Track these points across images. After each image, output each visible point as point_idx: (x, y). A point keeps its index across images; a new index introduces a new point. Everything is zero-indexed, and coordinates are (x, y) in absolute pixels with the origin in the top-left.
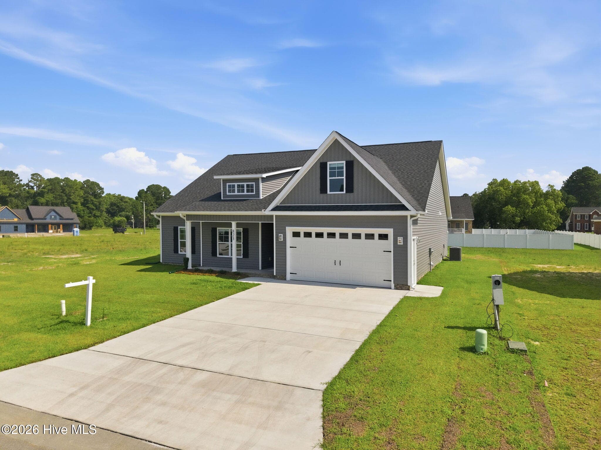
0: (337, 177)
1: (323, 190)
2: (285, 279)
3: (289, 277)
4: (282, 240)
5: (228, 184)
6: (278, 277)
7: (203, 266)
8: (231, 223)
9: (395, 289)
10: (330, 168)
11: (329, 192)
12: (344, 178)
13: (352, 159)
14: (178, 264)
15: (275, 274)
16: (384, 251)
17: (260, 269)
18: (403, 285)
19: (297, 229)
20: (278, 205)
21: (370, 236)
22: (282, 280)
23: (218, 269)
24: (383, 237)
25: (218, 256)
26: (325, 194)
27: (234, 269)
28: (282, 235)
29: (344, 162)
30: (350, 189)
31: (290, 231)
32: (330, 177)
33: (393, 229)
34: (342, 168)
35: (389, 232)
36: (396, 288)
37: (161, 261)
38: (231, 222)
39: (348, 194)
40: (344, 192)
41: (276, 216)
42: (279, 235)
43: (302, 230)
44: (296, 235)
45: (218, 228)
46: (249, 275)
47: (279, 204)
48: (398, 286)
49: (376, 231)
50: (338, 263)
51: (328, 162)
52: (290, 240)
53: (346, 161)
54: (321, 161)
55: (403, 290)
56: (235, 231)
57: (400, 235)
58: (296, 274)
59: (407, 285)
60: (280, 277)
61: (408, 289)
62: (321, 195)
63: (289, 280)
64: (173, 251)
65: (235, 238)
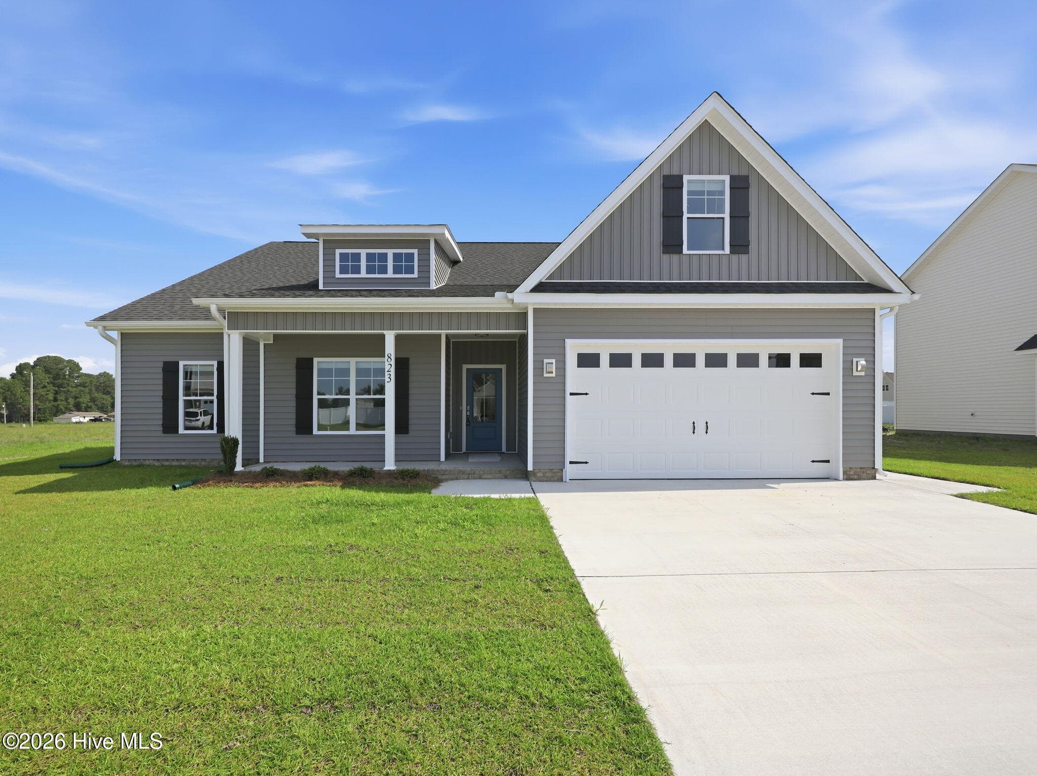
0: (708, 213)
1: (672, 244)
2: (561, 480)
3: (570, 471)
4: (554, 375)
5: (338, 251)
6: (540, 475)
7: (266, 462)
8: (383, 336)
9: (844, 479)
10: (690, 193)
11: (685, 251)
12: (726, 215)
13: (744, 172)
14: (175, 463)
15: (530, 467)
16: (813, 394)
17: (443, 458)
18: (861, 468)
19: (589, 346)
20: (543, 281)
21: (780, 360)
22: (551, 481)
23: (344, 467)
24: (811, 360)
25: (315, 431)
26: (675, 257)
27: (390, 465)
28: (554, 361)
29: (727, 178)
30: (740, 245)
31: (574, 347)
32: (688, 213)
33: (842, 339)
34: (722, 193)
36: (848, 477)
37: (117, 457)
38: (385, 332)
39: (735, 257)
40: (727, 250)
41: (535, 310)
42: (546, 361)
43: (605, 347)
44: (588, 361)
45: (316, 360)
46: (440, 477)
47: (546, 280)
48: (852, 473)
49: (795, 347)
50: (700, 428)
51: (684, 176)
52: (575, 377)
53: (730, 176)
54: (666, 172)
55: (865, 479)
56: (393, 357)
57: (860, 355)
58: (586, 463)
59: (874, 468)
60: (547, 475)
61: (874, 478)
62: (666, 257)
63: (568, 481)
64: (161, 428)
65: (393, 377)
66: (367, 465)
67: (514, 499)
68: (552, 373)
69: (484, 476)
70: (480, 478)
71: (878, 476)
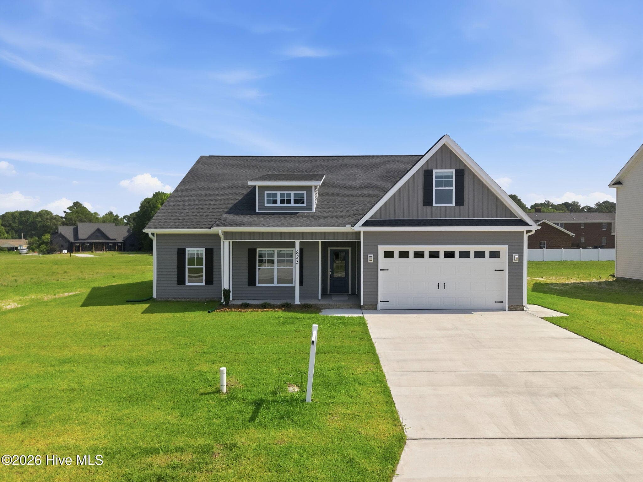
0: (445, 187)
1: (428, 201)
2: (376, 309)
3: (380, 305)
4: (372, 262)
5: (266, 193)
6: (366, 307)
7: (233, 299)
9: (509, 311)
10: (436, 177)
11: (434, 205)
12: (454, 188)
13: (462, 168)
14: (183, 300)
15: (362, 304)
16: (496, 270)
17: (320, 298)
18: (517, 306)
19: (389, 248)
20: (367, 221)
21: (479, 255)
22: (371, 310)
23: (279, 302)
24: (495, 255)
25: (258, 285)
26: (429, 207)
27: (297, 301)
28: (372, 255)
29: (454, 171)
30: (460, 201)
31: (382, 249)
32: (435, 187)
33: (508, 246)
34: (452, 177)
35: (504, 249)
36: (510, 310)
37: (155, 296)
38: (295, 241)
39: (457, 207)
40: (454, 204)
41: (364, 232)
42: (369, 255)
43: (396, 249)
44: (389, 255)
45: (258, 249)
46: (320, 307)
47: (369, 221)
48: (512, 307)
49: (487, 249)
50: (442, 286)
51: (434, 170)
52: (382, 262)
53: (456, 170)
54: (425, 169)
55: (518, 311)
56: (299, 252)
57: (516, 253)
58: (388, 302)
59: (522, 305)
60: (369, 307)
61: (523, 310)
62: (425, 208)
63: (379, 309)
64: (176, 282)
65: (299, 261)
66: (289, 301)
67: (354, 317)
68: (372, 261)
69: (341, 307)
70: (339, 308)
71: (525, 309)
